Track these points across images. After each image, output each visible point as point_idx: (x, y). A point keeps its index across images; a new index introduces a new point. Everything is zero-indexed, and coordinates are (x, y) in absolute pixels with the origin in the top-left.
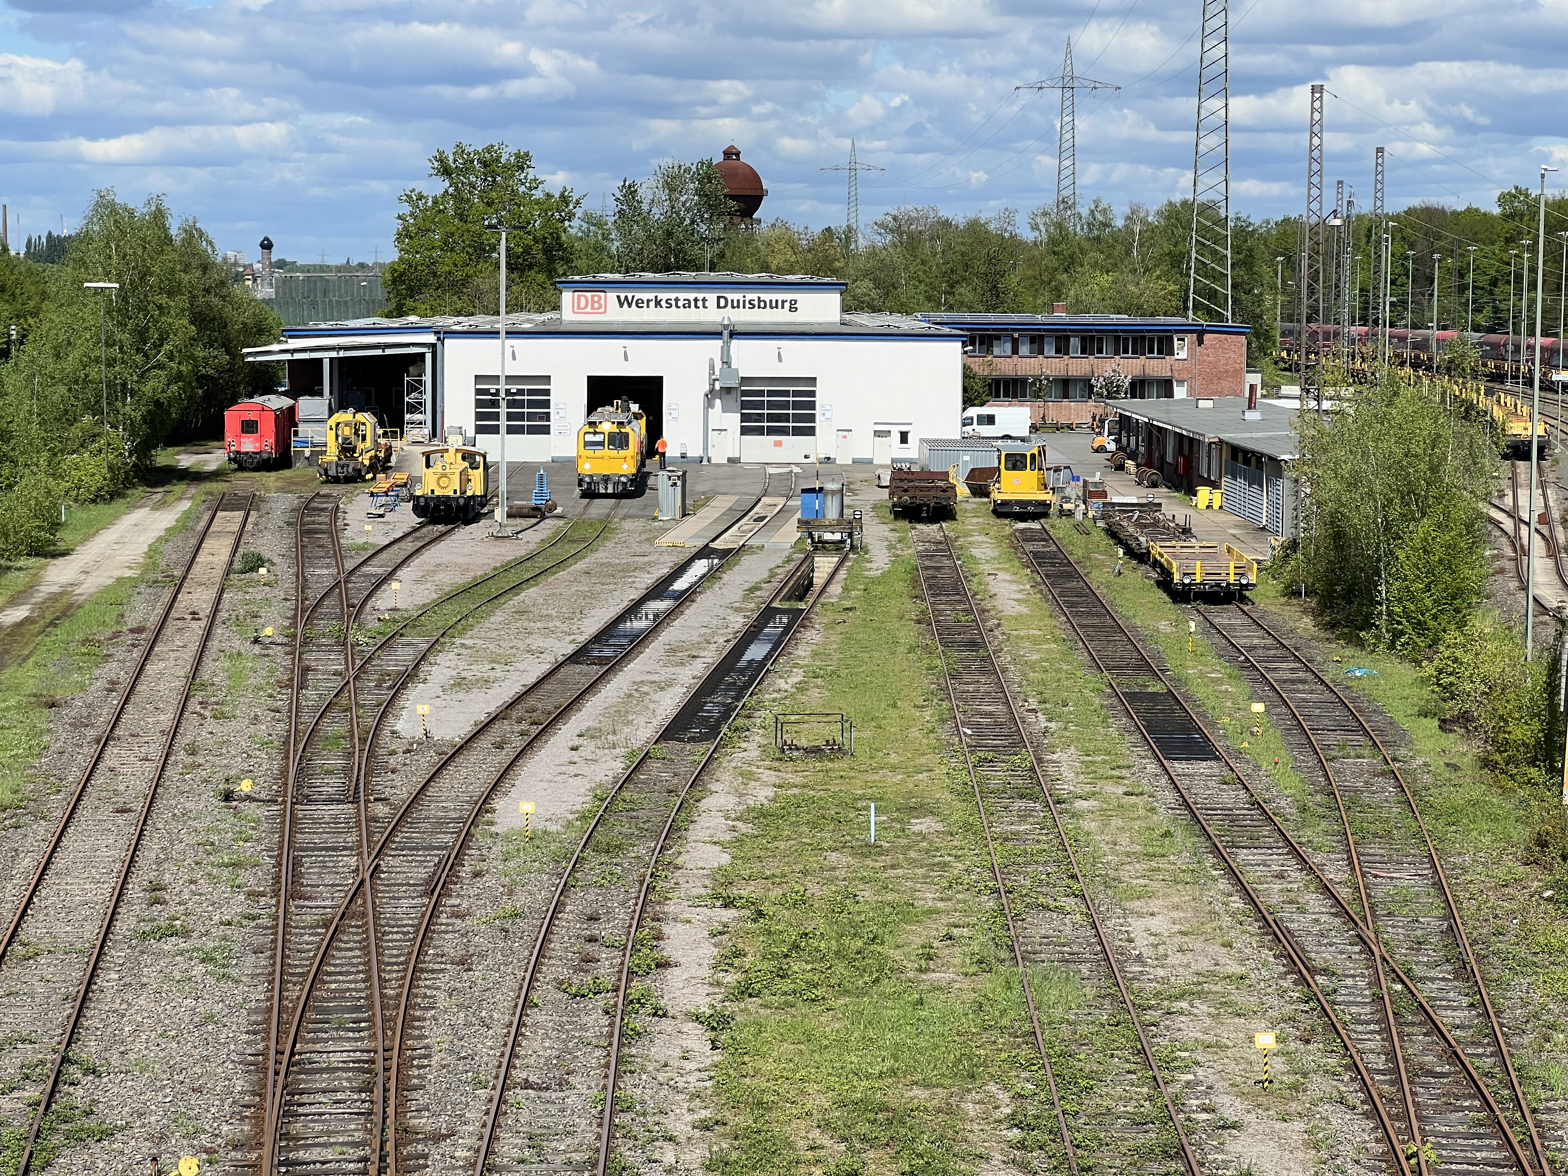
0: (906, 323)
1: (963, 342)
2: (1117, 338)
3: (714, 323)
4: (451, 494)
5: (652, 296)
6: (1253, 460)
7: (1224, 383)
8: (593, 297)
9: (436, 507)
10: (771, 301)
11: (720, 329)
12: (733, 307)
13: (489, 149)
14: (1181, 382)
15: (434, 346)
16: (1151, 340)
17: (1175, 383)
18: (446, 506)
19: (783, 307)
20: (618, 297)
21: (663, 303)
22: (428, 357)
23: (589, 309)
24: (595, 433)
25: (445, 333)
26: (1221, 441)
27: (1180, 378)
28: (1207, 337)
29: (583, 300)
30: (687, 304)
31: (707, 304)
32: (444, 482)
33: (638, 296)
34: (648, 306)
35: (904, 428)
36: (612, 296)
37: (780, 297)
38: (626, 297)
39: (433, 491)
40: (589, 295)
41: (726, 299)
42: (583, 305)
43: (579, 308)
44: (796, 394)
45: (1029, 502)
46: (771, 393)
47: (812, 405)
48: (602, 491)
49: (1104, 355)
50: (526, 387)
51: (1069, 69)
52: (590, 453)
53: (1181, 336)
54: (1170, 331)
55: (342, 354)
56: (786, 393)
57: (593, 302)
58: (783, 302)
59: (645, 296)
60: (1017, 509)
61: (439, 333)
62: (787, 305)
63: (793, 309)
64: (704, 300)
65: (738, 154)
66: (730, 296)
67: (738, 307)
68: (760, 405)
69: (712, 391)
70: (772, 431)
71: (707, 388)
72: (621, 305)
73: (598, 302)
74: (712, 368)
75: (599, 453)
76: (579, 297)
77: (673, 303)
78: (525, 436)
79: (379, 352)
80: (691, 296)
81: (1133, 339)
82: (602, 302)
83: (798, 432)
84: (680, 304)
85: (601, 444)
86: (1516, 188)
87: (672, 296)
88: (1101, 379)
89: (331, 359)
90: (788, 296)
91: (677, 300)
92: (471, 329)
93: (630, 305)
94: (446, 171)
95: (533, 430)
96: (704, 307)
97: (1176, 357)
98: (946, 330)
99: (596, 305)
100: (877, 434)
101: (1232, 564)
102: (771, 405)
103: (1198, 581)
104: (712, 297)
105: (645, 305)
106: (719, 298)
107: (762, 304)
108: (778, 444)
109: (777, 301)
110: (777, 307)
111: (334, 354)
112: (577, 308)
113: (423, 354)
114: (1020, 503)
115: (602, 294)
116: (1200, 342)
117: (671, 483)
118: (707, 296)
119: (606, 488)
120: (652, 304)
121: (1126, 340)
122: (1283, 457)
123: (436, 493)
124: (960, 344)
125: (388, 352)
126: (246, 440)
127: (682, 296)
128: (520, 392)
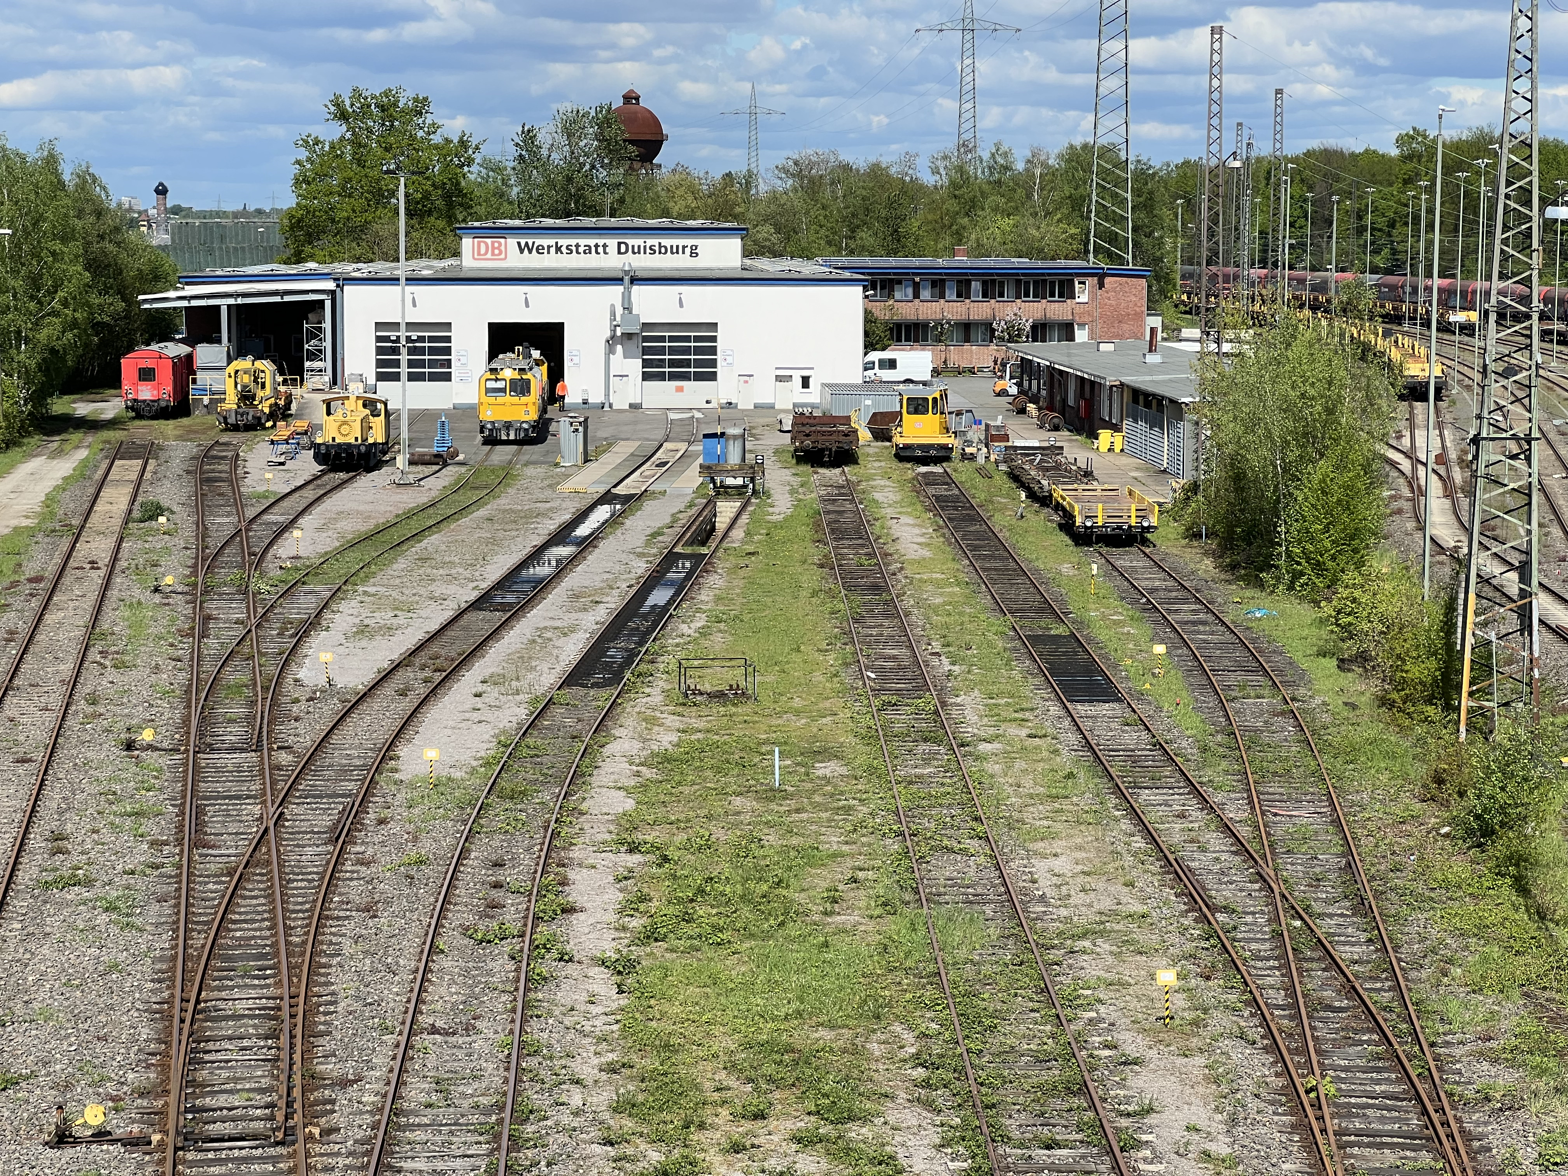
0: (807, 268)
1: (865, 287)
2: (1018, 282)
3: (615, 269)
4: (353, 441)
5: (552, 242)
6: (1154, 403)
7: (1125, 327)
8: (493, 243)
9: (338, 454)
10: (672, 247)
11: (620, 275)
12: (634, 253)
13: (387, 94)
14: (1082, 325)
15: (333, 293)
16: (1052, 284)
17: (1076, 327)
18: (347, 454)
19: (683, 253)
20: (519, 243)
21: (564, 249)
22: (328, 304)
23: (489, 256)
24: (497, 380)
25: (344, 279)
26: (1122, 384)
27: (1081, 321)
28: (1107, 280)
29: (483, 246)
30: (588, 250)
31: (608, 250)
32: (345, 429)
33: (538, 242)
34: (549, 252)
35: (806, 373)
36: (512, 242)
37: (681, 242)
38: (527, 244)
39: (334, 439)
40: (489, 241)
41: (627, 245)
42: (483, 251)
43: (479, 254)
44: (697, 339)
45: (931, 446)
46: (672, 339)
47: (713, 351)
48: (504, 437)
49: (1005, 299)
50: (427, 334)
51: (969, 10)
52: (492, 400)
53: (1082, 279)
54: (1071, 274)
55: (240, 301)
56: (687, 339)
57: (493, 248)
58: (684, 247)
59: (545, 242)
60: (919, 453)
61: (338, 279)
62: (688, 250)
63: (694, 254)
64: (605, 246)
65: (637, 99)
66: (631, 242)
67: (639, 252)
68: (661, 351)
69: (613, 337)
70: (673, 377)
71: (608, 334)
72: (522, 251)
73: (498, 248)
74: (613, 314)
75: (500, 400)
76: (479, 243)
77: (574, 249)
78: (427, 383)
79: (277, 299)
80: (592, 242)
81: (1034, 282)
82: (503, 248)
83: (699, 377)
84: (581, 249)
85: (503, 390)
86: (1414, 129)
87: (573, 242)
88: (1003, 323)
89: (229, 306)
90: (689, 242)
91: (577, 246)
92: (370, 276)
93: (530, 251)
94: (343, 116)
95: (434, 377)
96: (605, 253)
97: (1077, 300)
98: (847, 274)
99: (497, 252)
100: (779, 378)
101: (1133, 507)
102: (673, 351)
103: (1100, 524)
104: (612, 243)
105: (546, 251)
106: (619, 244)
107: (663, 250)
108: (680, 389)
109: (677, 247)
110: (677, 252)
111: (231, 301)
112: (478, 255)
113: (322, 303)
114: (921, 447)
115: (502, 240)
116: (1101, 285)
117: (572, 429)
118: (608, 241)
119: (508, 435)
120: (553, 250)
121: (1027, 284)
122: (1183, 400)
123: (337, 441)
124: (861, 288)
125: (287, 299)
126: (144, 388)
127: (583, 242)
128: (421, 339)
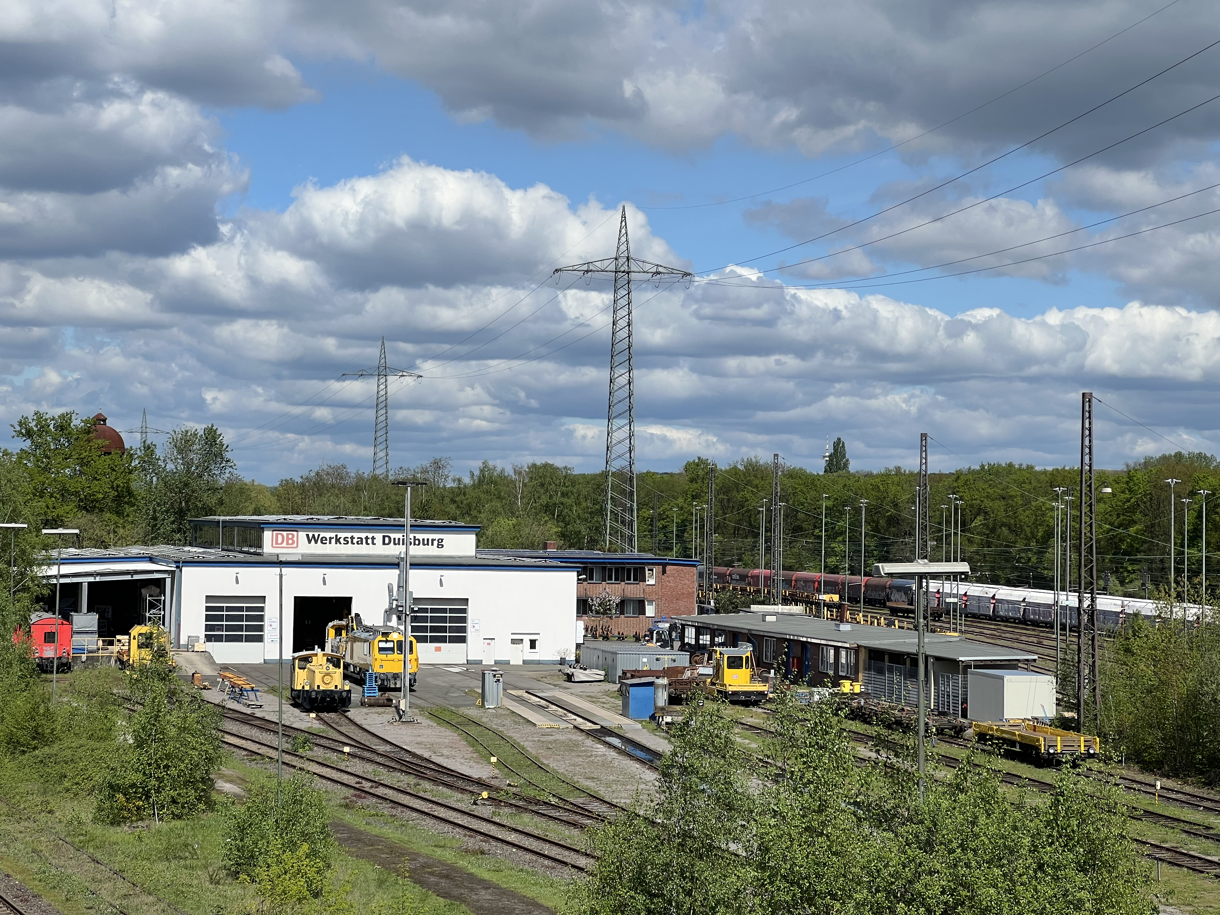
1: (578, 572)
2: (604, 568)
3: (393, 556)
4: (333, 688)
5: (333, 535)
7: (681, 603)
8: (288, 535)
9: (323, 699)
10: (423, 540)
11: (396, 561)
12: (395, 544)
14: (651, 602)
15: (173, 572)
16: (629, 571)
17: (646, 603)
18: (331, 698)
19: (432, 544)
20: (308, 535)
21: (342, 540)
22: (168, 582)
23: (284, 545)
24: (387, 641)
25: (183, 562)
26: (859, 646)
27: (649, 598)
28: (668, 568)
29: (280, 537)
30: (360, 541)
31: (375, 541)
32: (327, 679)
33: (322, 535)
34: (330, 543)
35: (533, 637)
36: (302, 535)
37: (431, 536)
38: (313, 535)
39: (318, 687)
40: (285, 533)
41: (389, 538)
42: (280, 541)
43: (277, 543)
44: (452, 611)
45: (752, 693)
46: (433, 611)
47: (464, 620)
48: (392, 686)
49: (594, 581)
51: (383, 361)
52: (384, 657)
53: (651, 567)
54: (643, 563)
55: (98, 579)
56: (444, 611)
57: (288, 539)
58: (433, 540)
59: (328, 535)
60: (743, 698)
61: (179, 562)
62: (436, 543)
63: (440, 545)
64: (373, 538)
65: (104, 420)
66: (393, 536)
68: (425, 619)
69: (391, 609)
70: (434, 640)
71: (387, 606)
72: (310, 542)
73: (292, 539)
74: (390, 590)
75: (390, 657)
76: (277, 535)
77: (350, 540)
78: (244, 644)
79: (128, 577)
80: (363, 535)
81: (616, 569)
82: (295, 539)
83: (453, 640)
84: (355, 541)
85: (392, 649)
87: (349, 535)
88: (598, 600)
89: (89, 583)
90: (437, 536)
91: (352, 538)
92: (191, 559)
93: (316, 542)
95: (249, 639)
96: (373, 544)
97: (647, 583)
99: (290, 542)
100: (514, 642)
101: (1082, 738)
102: (433, 619)
103: (1059, 751)
104: (379, 537)
105: (328, 542)
106: (384, 537)
107: (417, 542)
108: (438, 649)
109: (428, 540)
110: (428, 544)
111: (91, 579)
112: (275, 543)
113: (165, 579)
114: (746, 693)
115: (295, 533)
116: (664, 572)
117: (495, 679)
118: (375, 535)
119: (396, 683)
120: (333, 541)
121: (610, 570)
123: (321, 688)
124: (576, 573)
125: (136, 577)
126: (48, 648)
127: (356, 535)
